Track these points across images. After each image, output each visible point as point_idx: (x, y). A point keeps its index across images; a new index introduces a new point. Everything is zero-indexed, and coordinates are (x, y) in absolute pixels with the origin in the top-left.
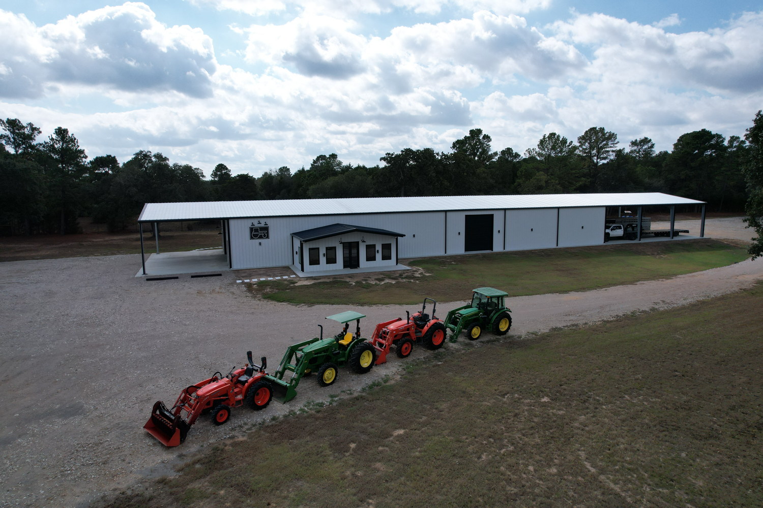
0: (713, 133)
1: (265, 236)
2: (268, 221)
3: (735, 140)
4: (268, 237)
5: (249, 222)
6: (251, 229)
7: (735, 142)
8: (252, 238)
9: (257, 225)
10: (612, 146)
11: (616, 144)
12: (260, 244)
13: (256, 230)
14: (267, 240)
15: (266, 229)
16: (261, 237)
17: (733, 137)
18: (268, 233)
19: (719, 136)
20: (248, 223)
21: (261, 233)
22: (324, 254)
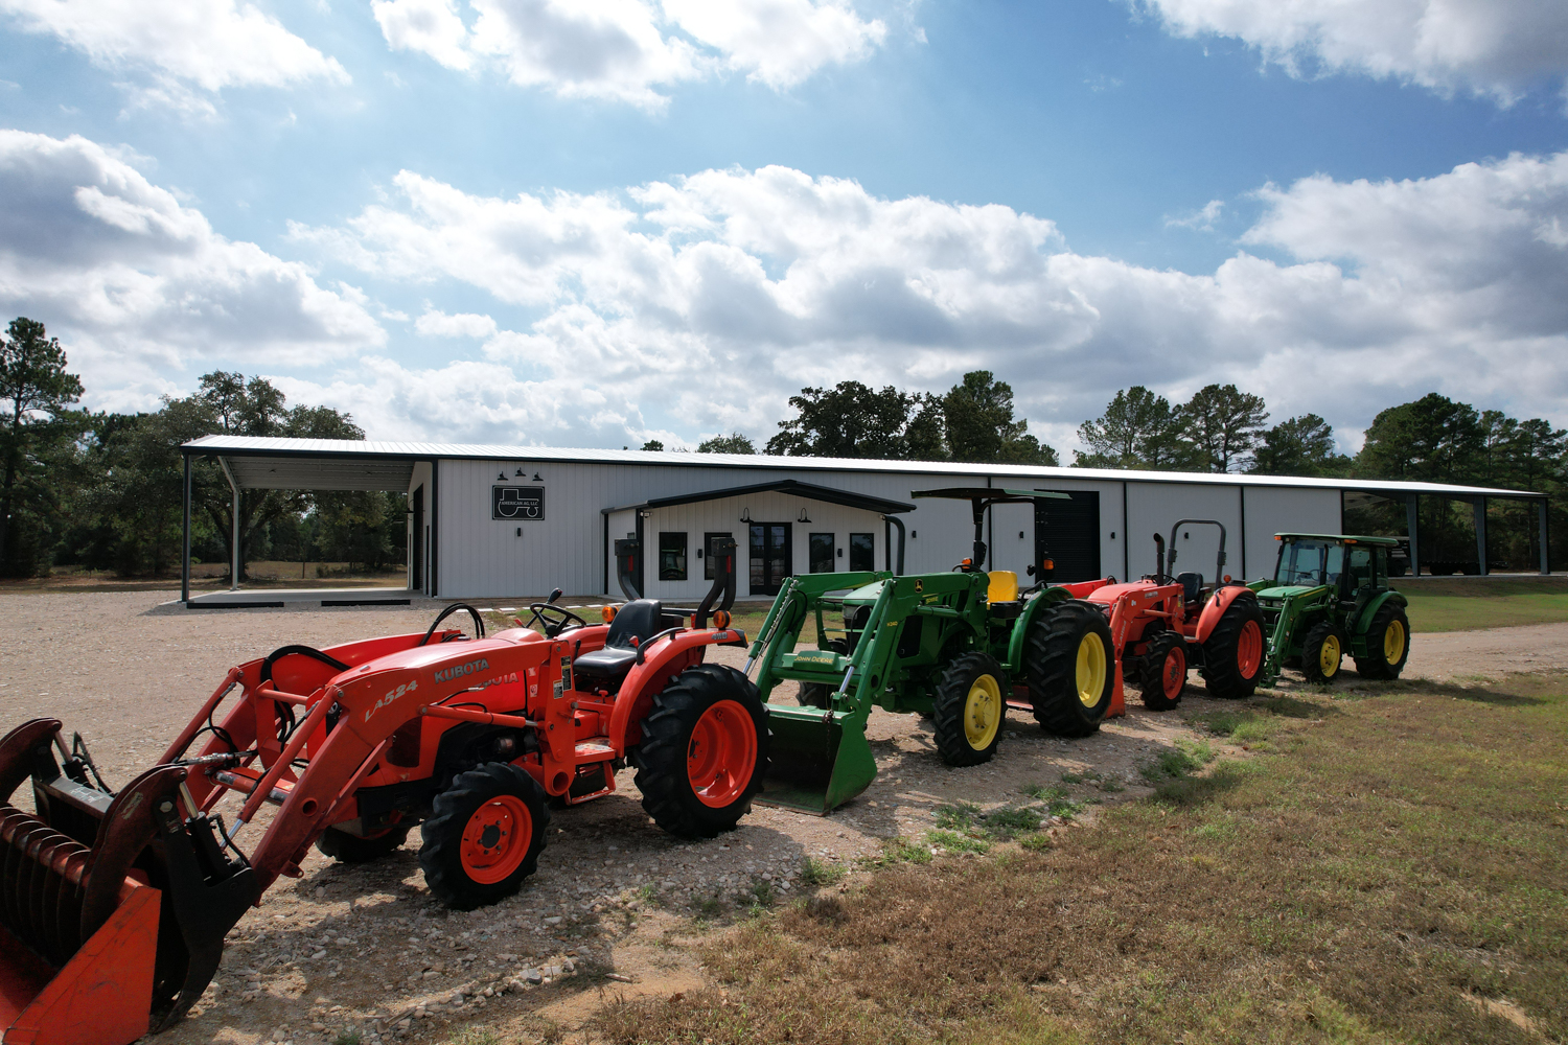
0: (1454, 401)
1: (532, 511)
2: (543, 470)
3: (1493, 420)
4: (541, 516)
5: (493, 471)
6: (497, 492)
7: (1496, 423)
8: (497, 515)
9: (514, 481)
10: (1257, 421)
11: (1264, 418)
12: (519, 532)
13: (511, 495)
14: (536, 524)
15: (537, 494)
16: (522, 515)
17: (1490, 412)
18: (541, 505)
19: (1466, 409)
20: (489, 478)
21: (521, 503)
22: (700, 551)
